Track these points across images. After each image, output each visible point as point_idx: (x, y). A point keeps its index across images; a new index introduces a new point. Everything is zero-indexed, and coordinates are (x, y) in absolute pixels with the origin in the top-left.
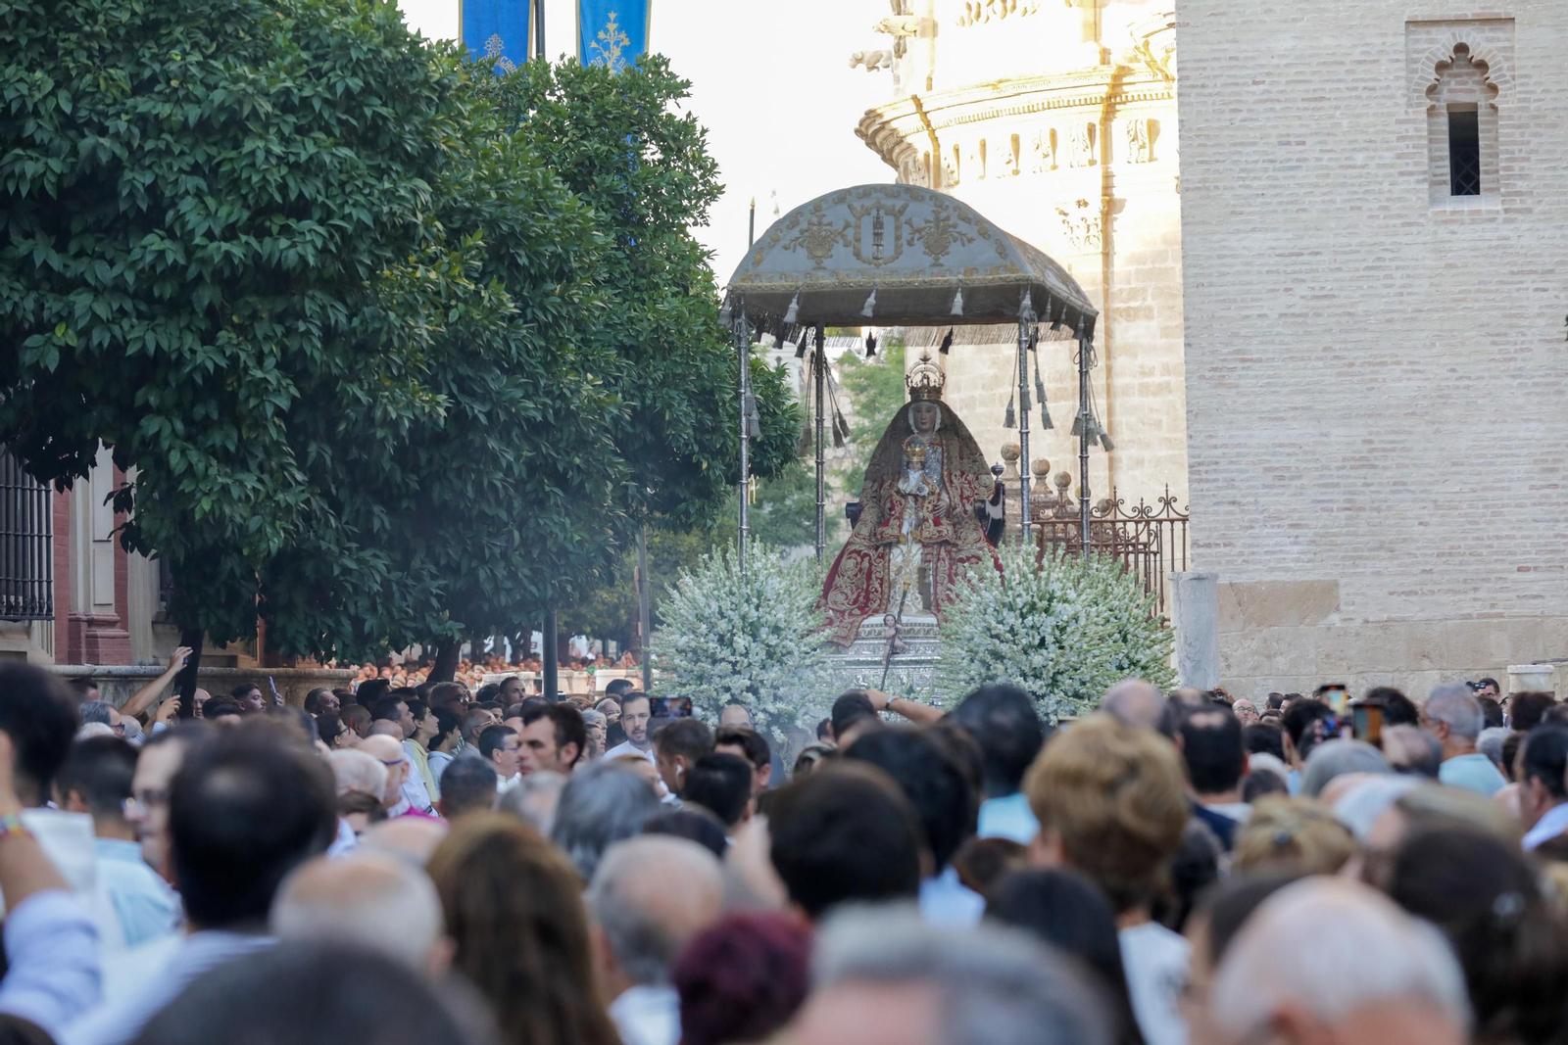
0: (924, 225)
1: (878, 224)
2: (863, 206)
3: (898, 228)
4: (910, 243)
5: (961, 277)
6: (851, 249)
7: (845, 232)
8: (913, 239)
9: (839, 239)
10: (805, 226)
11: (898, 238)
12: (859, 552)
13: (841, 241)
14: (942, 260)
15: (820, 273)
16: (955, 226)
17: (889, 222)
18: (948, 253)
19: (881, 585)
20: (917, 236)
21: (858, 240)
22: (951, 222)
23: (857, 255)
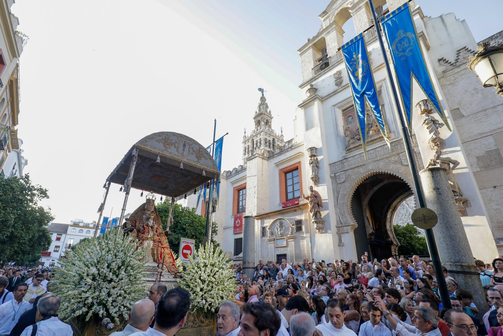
1: (184, 145)
2: (181, 139)
3: (189, 148)
4: (192, 154)
5: (204, 167)
6: (176, 149)
7: (175, 144)
9: (173, 145)
11: (189, 151)
14: (200, 161)
17: (187, 146)
20: (194, 152)
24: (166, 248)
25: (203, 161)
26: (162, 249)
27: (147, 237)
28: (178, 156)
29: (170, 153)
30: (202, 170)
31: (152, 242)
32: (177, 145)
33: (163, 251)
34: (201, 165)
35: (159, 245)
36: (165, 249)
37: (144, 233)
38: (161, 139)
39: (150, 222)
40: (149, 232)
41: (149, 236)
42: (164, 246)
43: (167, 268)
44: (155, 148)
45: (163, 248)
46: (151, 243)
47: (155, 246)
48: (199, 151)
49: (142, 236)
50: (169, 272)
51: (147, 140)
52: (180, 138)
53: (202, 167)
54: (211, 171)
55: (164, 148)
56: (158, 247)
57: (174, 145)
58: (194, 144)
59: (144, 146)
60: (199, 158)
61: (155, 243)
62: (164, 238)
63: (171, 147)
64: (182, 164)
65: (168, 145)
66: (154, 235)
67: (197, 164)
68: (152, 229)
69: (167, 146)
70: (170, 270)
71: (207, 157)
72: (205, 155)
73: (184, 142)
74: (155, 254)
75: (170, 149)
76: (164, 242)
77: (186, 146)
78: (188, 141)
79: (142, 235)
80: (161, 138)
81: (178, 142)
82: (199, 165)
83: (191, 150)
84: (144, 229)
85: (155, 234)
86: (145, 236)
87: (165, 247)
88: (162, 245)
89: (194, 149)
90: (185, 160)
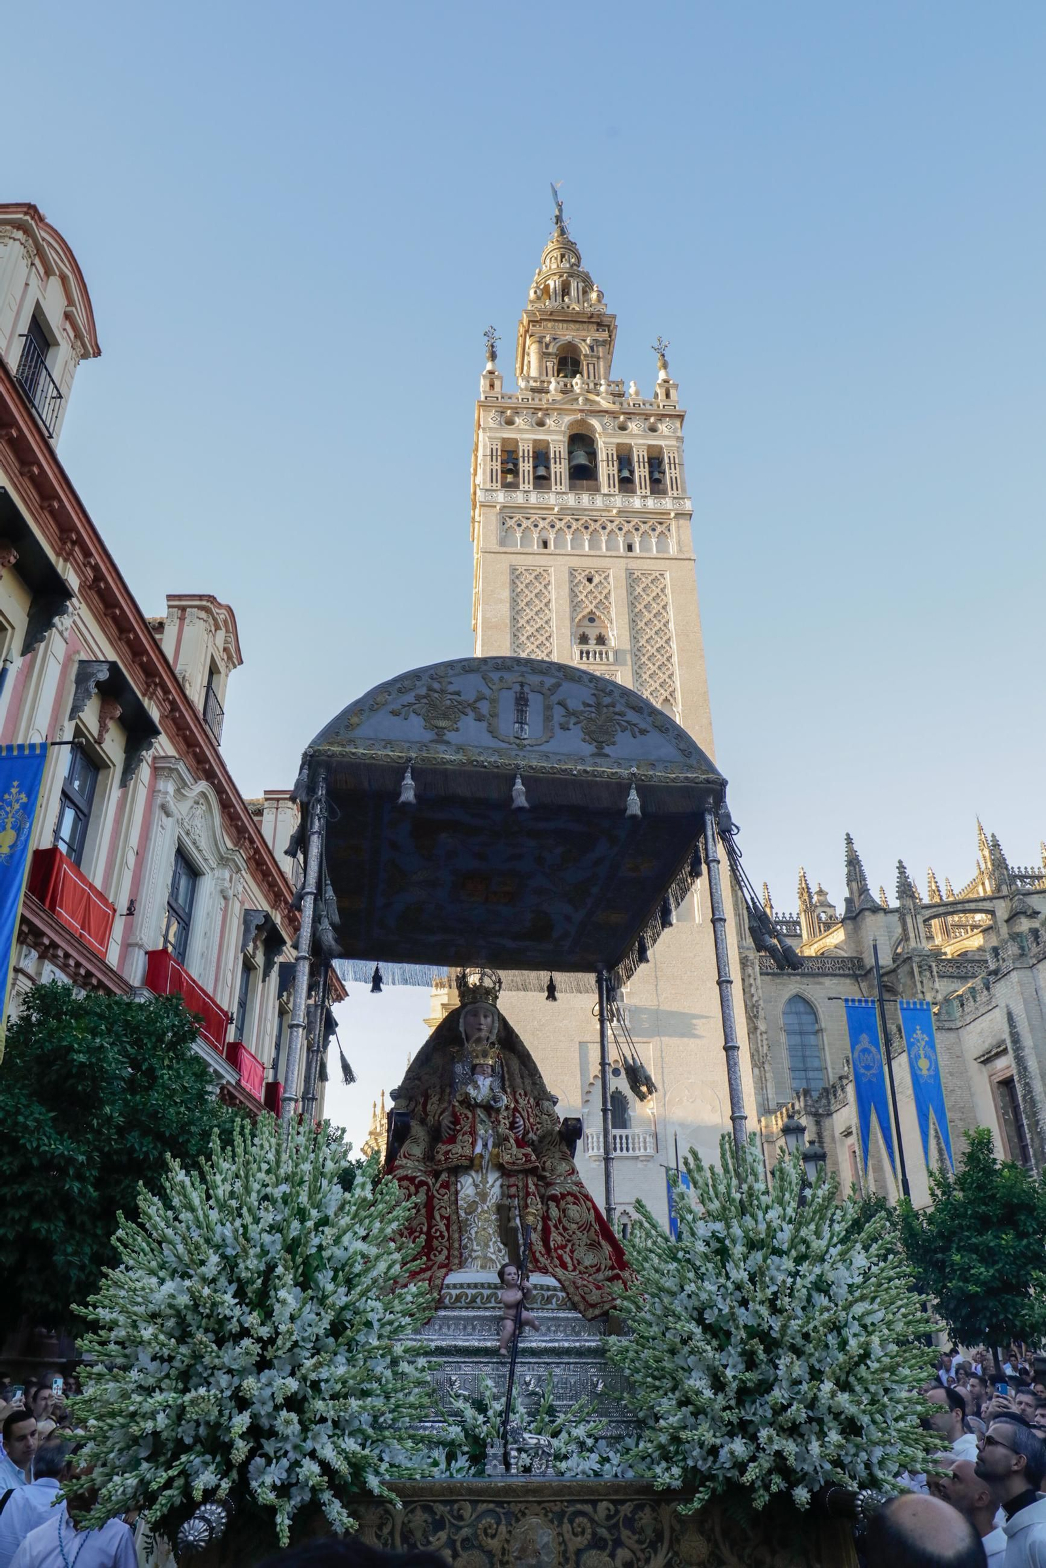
0: (582, 708)
1: (521, 702)
2: (501, 679)
3: (548, 708)
4: (564, 727)
5: (634, 770)
6: (484, 724)
7: (478, 705)
8: (568, 723)
9: (468, 710)
10: (423, 691)
11: (548, 719)
12: (412, 1180)
13: (472, 715)
14: (607, 750)
15: (443, 747)
16: (621, 714)
17: (535, 701)
18: (614, 744)
19: (448, 1227)
20: (573, 720)
21: (494, 715)
22: (617, 710)
23: (492, 732)
24: (570, 1199)
25: (624, 746)
26: (552, 1204)
27: (468, 1152)
28: (496, 751)
29: (460, 749)
30: (622, 788)
31: (492, 1177)
32: (484, 707)
33: (554, 1212)
34: (619, 765)
35: (532, 1188)
36: (563, 1203)
37: (452, 1140)
38: (413, 700)
39: (477, 1087)
40: (473, 1133)
41: (478, 1149)
42: (556, 1191)
43: (564, 1289)
44: (388, 743)
45: (554, 1198)
46: (491, 1180)
47: (513, 1190)
48: (598, 705)
49: (447, 1153)
50: (574, 1307)
51: (355, 720)
52: (495, 676)
53: (625, 773)
54: (673, 780)
55: (429, 736)
56: (528, 1194)
57: (475, 709)
58: (566, 686)
59: (343, 746)
60: (600, 736)
61: (512, 1180)
62: (558, 1155)
63: (460, 724)
64: (519, 786)
65: (445, 717)
66: (501, 1141)
67: (596, 764)
68: (490, 1116)
69: (442, 724)
70: (577, 1299)
71: (643, 726)
72: (631, 716)
73: (517, 688)
74: (516, 1229)
75: (457, 730)
76: (558, 1172)
77: (527, 700)
78: (535, 679)
79: (444, 1148)
80: (409, 698)
81: (487, 692)
82: (605, 768)
83: (558, 712)
84: (456, 1122)
85: (507, 1139)
86: (459, 1149)
87: (563, 1196)
88: (549, 1185)
89: (573, 704)
90: (534, 763)
